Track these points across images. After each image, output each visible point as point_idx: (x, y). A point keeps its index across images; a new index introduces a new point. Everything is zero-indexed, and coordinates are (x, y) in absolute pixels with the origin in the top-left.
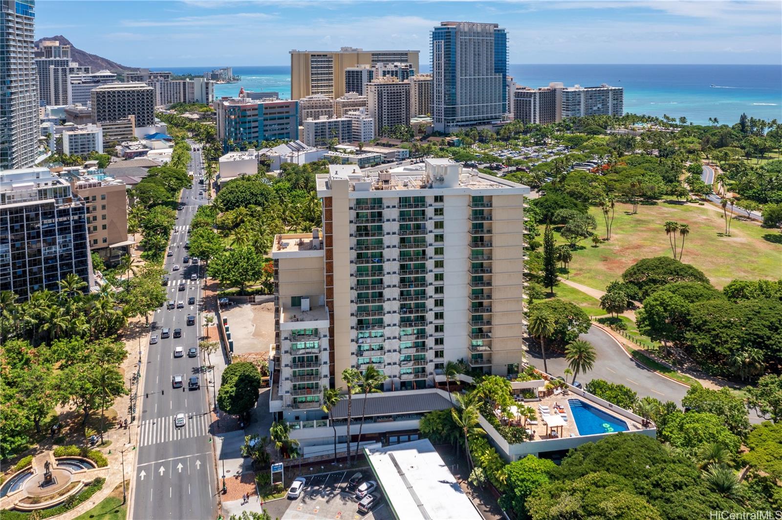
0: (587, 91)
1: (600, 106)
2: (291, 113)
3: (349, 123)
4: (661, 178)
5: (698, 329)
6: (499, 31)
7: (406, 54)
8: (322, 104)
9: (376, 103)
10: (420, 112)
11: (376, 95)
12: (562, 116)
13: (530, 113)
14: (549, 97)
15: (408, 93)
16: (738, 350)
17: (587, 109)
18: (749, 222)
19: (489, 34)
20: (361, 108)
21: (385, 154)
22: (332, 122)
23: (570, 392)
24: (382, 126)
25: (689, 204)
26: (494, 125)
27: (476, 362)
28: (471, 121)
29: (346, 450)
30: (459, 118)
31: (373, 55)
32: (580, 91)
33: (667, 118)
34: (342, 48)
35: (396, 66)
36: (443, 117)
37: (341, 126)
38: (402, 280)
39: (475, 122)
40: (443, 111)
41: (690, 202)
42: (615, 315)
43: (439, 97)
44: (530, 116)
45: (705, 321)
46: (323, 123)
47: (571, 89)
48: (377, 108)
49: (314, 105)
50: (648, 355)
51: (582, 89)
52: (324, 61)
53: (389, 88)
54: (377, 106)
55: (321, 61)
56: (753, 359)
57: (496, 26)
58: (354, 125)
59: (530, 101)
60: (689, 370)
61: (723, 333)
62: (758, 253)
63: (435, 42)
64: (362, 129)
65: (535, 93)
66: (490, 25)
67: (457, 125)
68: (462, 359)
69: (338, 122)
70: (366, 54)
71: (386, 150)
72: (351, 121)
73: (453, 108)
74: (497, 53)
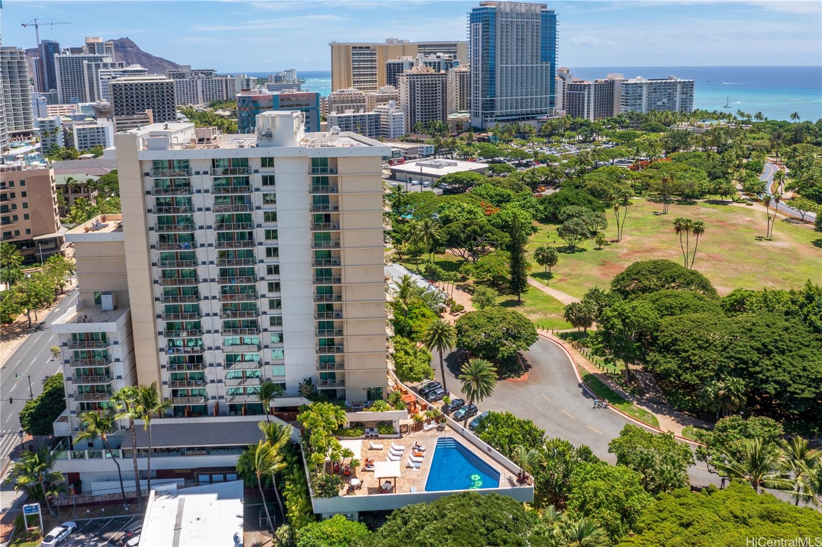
0: (651, 83)
1: (665, 100)
2: (310, 106)
3: (377, 117)
4: (705, 174)
5: (665, 349)
6: (547, 12)
7: (455, 45)
8: (353, 98)
9: (408, 95)
10: (462, 107)
11: (408, 86)
12: (619, 110)
13: (583, 108)
14: (606, 91)
15: (444, 85)
16: (712, 378)
17: (649, 104)
18: (801, 225)
19: (534, 15)
20: (391, 102)
21: (406, 149)
22: (358, 116)
23: (447, 428)
24: (415, 122)
25: (735, 204)
26: (539, 121)
27: (325, 383)
28: (512, 115)
29: (135, 489)
30: (498, 112)
31: (419, 46)
32: (642, 83)
33: (742, 114)
34: (387, 40)
35: (438, 57)
36: (480, 111)
37: (367, 121)
38: (223, 273)
39: (517, 117)
40: (480, 104)
41: (736, 201)
42: (582, 329)
43: (476, 88)
44: (583, 111)
45: (676, 340)
46: (348, 117)
47: (631, 81)
48: (409, 102)
49: (346, 99)
50: (603, 381)
51: (645, 81)
52: (367, 54)
53: (423, 79)
54: (409, 99)
55: (364, 54)
56: (730, 390)
57: (544, 6)
58: (383, 119)
59: (584, 94)
60: (649, 403)
61: (695, 355)
62: (798, 259)
63: (472, 24)
64: (392, 124)
65: (589, 85)
66: (536, 5)
67: (495, 120)
68: (310, 379)
69: (365, 116)
70: (412, 45)
71: (407, 146)
72: (380, 115)
73: (491, 100)
74: (544, 38)
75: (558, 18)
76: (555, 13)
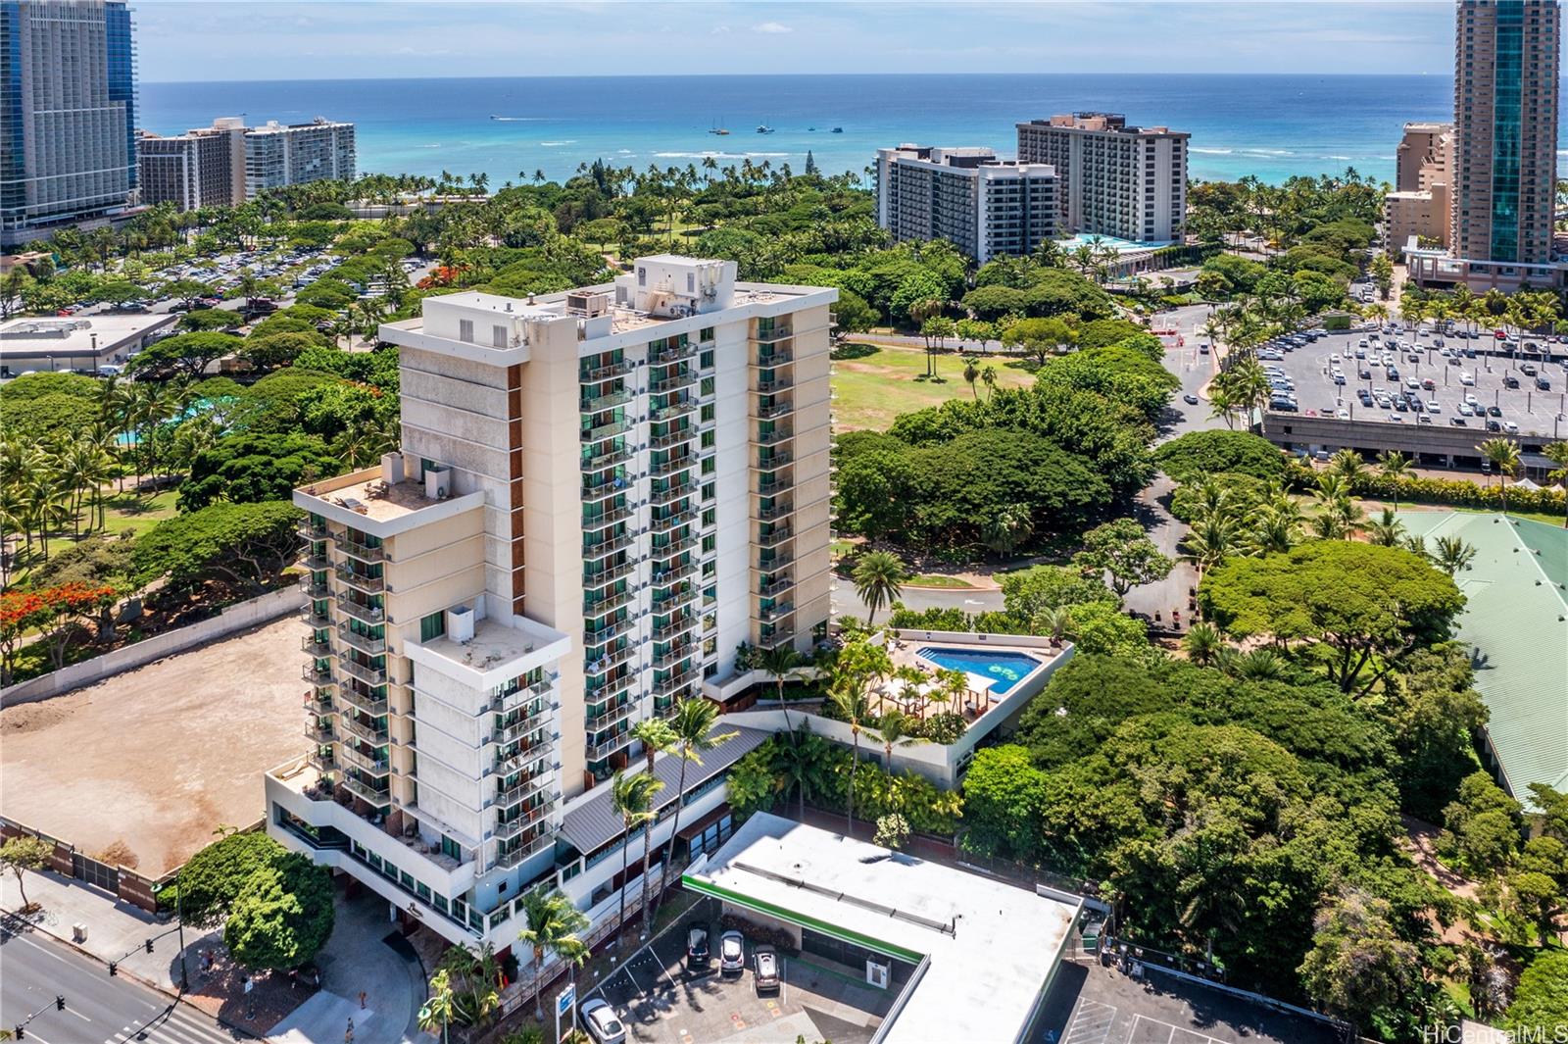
0: (294, 133)
1: (317, 162)
13: (181, 187)
14: (217, 148)
17: (294, 171)
19: (93, 12)
26: (114, 218)
27: (769, 641)
28: (62, 212)
30: (33, 207)
32: (280, 134)
33: (448, 177)
39: (72, 215)
44: (182, 192)
47: (260, 131)
51: (285, 130)
59: (180, 159)
61: (969, 493)
65: (190, 142)
67: (29, 225)
68: (744, 644)
73: (19, 184)
74: (112, 54)
75: (133, 17)
76: (128, 7)
